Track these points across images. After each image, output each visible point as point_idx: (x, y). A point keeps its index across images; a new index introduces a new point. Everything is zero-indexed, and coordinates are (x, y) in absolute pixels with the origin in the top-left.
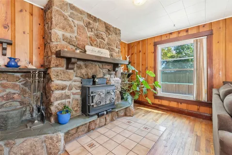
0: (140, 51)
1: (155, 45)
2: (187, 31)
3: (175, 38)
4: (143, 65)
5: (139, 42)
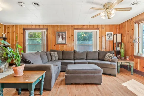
0: (14, 32)
1: (24, 29)
2: (39, 26)
3: (34, 28)
4: (16, 40)
5: (13, 25)
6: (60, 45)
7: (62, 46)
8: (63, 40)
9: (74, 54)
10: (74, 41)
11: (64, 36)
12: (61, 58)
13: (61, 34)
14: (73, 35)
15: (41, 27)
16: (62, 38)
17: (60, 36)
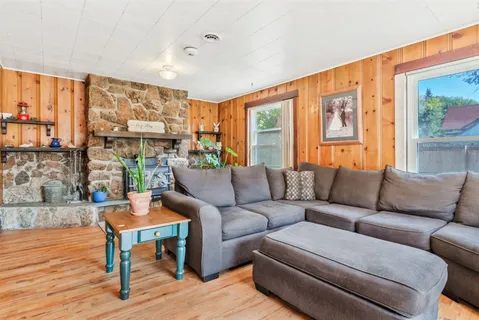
0: (231, 117)
1: (246, 107)
3: (267, 99)
4: (233, 138)
5: (230, 101)
6: (335, 145)
7: (343, 151)
8: (344, 124)
9: (382, 185)
10: (393, 123)
11: (348, 110)
12: (325, 194)
13: (337, 101)
14: (389, 101)
15: (281, 91)
16: (343, 117)
17: (333, 113)
